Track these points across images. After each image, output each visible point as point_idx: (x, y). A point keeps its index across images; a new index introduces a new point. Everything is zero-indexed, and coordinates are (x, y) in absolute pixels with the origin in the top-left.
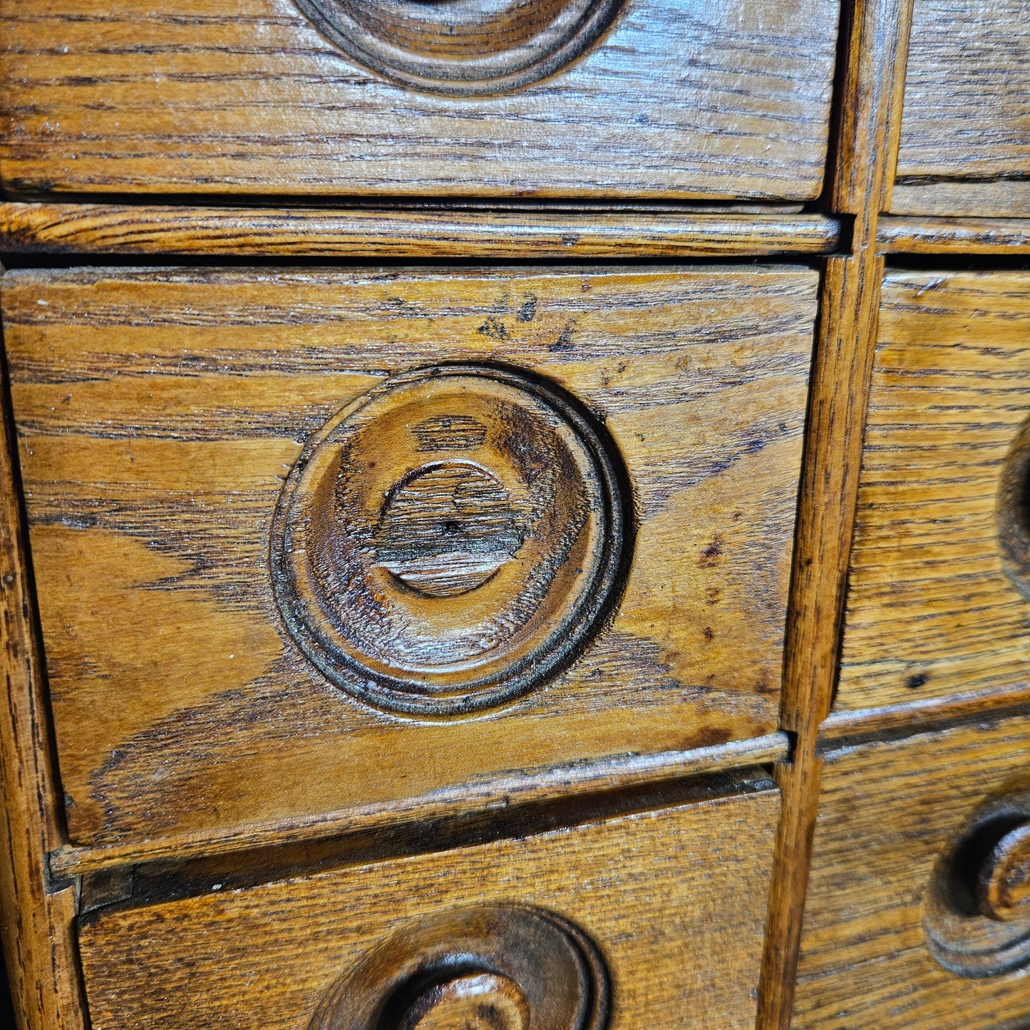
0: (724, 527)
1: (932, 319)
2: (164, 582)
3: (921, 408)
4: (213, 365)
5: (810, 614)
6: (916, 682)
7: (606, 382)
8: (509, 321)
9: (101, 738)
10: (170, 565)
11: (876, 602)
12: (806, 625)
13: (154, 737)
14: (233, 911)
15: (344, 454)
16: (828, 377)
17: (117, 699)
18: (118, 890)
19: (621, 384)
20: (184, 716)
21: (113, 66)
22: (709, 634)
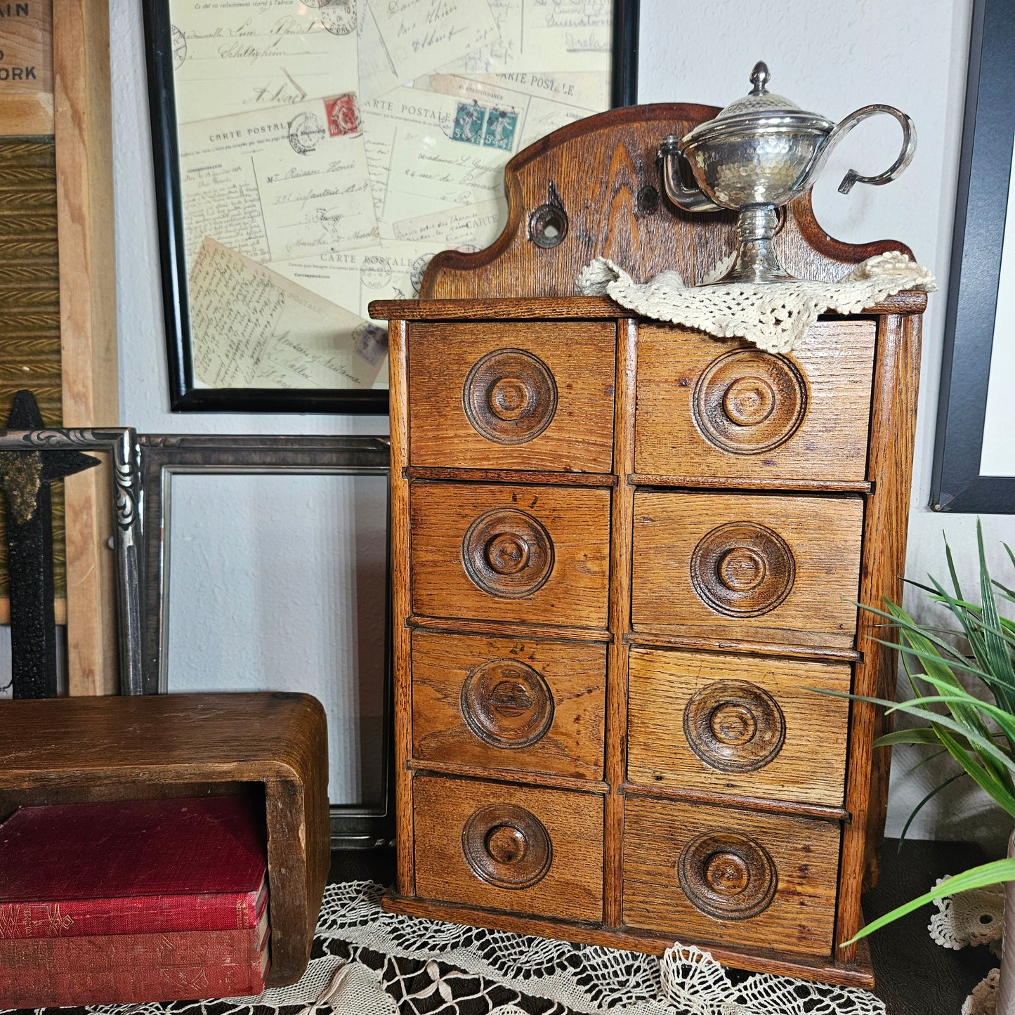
0: (581, 712)
1: (648, 663)
2: (438, 699)
3: (648, 689)
4: (450, 653)
5: (611, 747)
6: (659, 778)
7: (544, 668)
8: (518, 650)
9: (422, 733)
10: (439, 696)
11: (638, 747)
12: (610, 750)
13: (433, 735)
14: (448, 785)
15: (483, 675)
16: (611, 677)
17: (426, 724)
18: (424, 773)
19: (548, 669)
20: (440, 732)
21: (435, 592)
22: (578, 743)
